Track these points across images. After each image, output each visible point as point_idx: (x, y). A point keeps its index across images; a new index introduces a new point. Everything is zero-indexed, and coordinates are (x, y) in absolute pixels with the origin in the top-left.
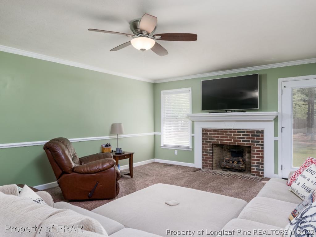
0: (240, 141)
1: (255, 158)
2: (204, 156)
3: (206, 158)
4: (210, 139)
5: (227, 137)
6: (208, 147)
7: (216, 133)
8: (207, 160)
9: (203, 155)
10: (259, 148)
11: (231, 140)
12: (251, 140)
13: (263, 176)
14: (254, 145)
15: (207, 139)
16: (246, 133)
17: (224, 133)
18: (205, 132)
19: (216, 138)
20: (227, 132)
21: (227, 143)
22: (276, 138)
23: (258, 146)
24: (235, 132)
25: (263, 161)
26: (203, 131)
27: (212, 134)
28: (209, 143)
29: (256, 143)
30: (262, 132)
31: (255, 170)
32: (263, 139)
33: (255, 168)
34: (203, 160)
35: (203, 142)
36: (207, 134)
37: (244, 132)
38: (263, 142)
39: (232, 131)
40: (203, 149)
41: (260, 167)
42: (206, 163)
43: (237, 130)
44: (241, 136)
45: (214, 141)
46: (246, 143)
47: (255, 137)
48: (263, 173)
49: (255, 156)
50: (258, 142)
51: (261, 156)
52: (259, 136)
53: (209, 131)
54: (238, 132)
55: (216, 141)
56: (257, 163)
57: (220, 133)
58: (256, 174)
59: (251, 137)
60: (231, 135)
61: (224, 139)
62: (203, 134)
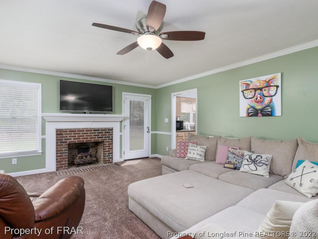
0: (95, 138)
1: (107, 150)
2: (58, 158)
3: (60, 159)
4: (65, 139)
5: (84, 136)
6: (63, 148)
7: (73, 133)
8: (62, 161)
9: (57, 156)
10: (109, 142)
11: (88, 138)
12: (104, 136)
13: (113, 162)
14: (106, 140)
15: (62, 140)
16: (100, 131)
17: (81, 132)
18: (59, 133)
19: (73, 138)
20: (84, 131)
21: (84, 141)
22: (121, 133)
23: (109, 140)
24: (91, 131)
25: (113, 151)
26: (57, 132)
27: (68, 134)
28: (64, 144)
29: (107, 139)
30: (112, 130)
31: (107, 159)
32: (112, 135)
33: (107, 157)
34: (57, 162)
35: (57, 143)
36: (62, 134)
37: (99, 130)
38: (112, 137)
39: (89, 130)
40: (57, 151)
41: (111, 156)
42: (60, 164)
43: (93, 129)
44: (97, 134)
45: (70, 141)
46: (100, 139)
47: (107, 134)
48: (112, 160)
49: (107, 148)
50: (109, 137)
51: (111, 147)
52: (110, 132)
53: (64, 131)
54: (94, 130)
55: (72, 140)
56: (109, 154)
57: (77, 132)
58: (107, 162)
59: (104, 134)
60: (88, 133)
61: (81, 138)
62: (57, 134)
